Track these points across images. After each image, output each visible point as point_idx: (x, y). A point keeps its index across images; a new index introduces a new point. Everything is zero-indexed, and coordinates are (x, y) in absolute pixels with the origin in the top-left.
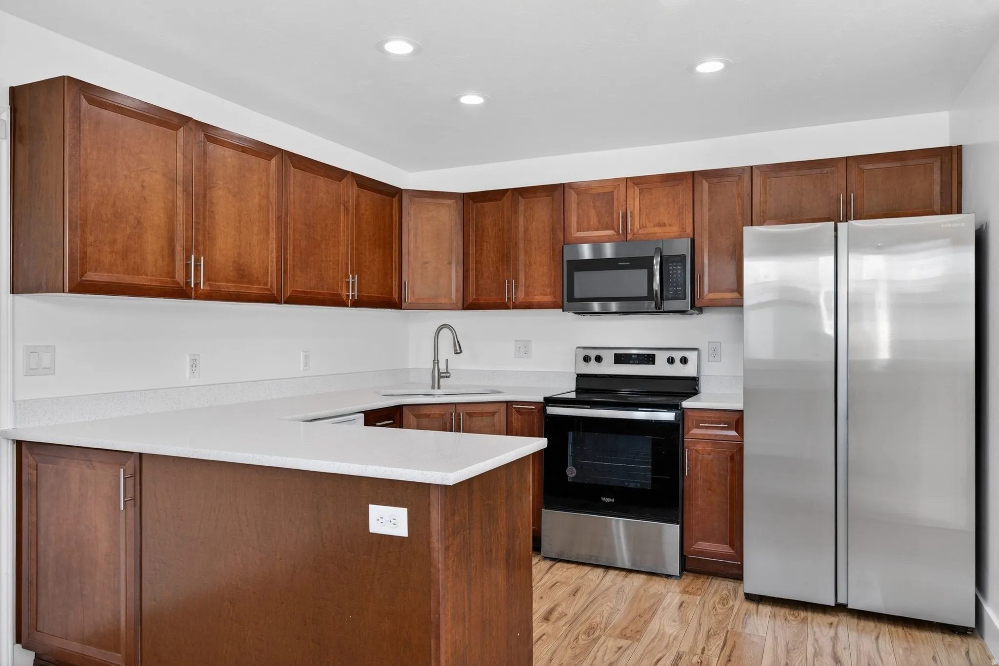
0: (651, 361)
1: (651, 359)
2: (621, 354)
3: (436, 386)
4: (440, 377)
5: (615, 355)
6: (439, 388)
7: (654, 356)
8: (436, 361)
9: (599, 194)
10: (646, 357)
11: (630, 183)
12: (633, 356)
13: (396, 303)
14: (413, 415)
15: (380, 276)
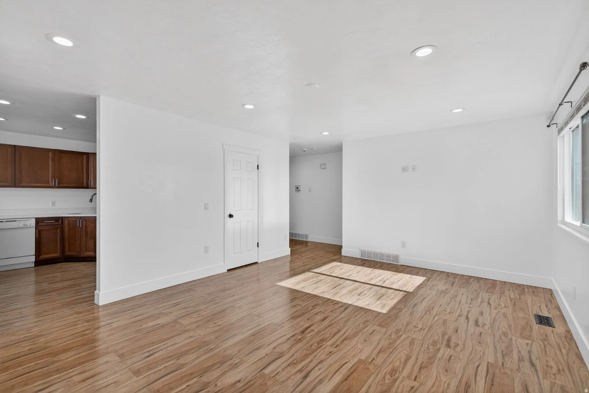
13: (85, 187)
14: (66, 220)
15: (75, 179)
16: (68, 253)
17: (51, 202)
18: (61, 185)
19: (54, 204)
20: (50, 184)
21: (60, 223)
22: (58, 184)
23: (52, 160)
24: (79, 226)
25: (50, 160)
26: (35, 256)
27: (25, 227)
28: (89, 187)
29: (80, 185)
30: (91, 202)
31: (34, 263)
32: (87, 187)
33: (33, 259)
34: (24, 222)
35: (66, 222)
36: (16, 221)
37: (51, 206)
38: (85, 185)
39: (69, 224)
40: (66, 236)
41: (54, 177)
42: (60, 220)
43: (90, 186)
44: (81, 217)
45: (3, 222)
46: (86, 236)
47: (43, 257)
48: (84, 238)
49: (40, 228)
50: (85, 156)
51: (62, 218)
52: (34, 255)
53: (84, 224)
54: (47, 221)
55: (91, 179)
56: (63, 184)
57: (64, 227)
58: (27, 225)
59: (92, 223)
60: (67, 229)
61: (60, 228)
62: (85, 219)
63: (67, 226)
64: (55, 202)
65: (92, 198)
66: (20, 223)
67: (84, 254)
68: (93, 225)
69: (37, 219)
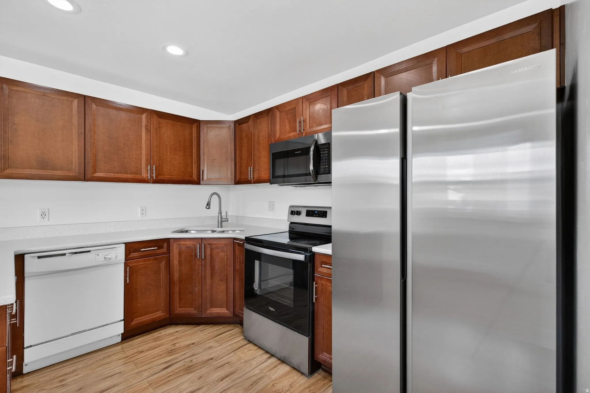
0: (324, 215)
1: (325, 214)
2: (309, 210)
3: (220, 226)
4: (222, 222)
5: (307, 210)
6: (221, 227)
7: (326, 212)
8: (220, 213)
9: (289, 110)
10: (322, 213)
11: (304, 99)
12: (316, 212)
13: (195, 182)
14: (176, 244)
15: (181, 167)
16: (179, 310)
17: (139, 208)
18: (161, 177)
19: (143, 211)
20: (143, 176)
21: (165, 250)
22: (156, 176)
23: (147, 129)
24: (200, 256)
25: (144, 129)
26: (123, 322)
27: (107, 264)
28: (200, 181)
29: (187, 178)
31: (120, 336)
32: (198, 182)
33: (120, 328)
34: (105, 252)
35: (175, 250)
36: (89, 251)
37: (139, 216)
38: (195, 177)
39: (180, 253)
40: (176, 276)
41: (149, 162)
42: (165, 245)
43: (202, 179)
44: (202, 239)
45: (64, 254)
46: (212, 276)
47: (136, 321)
48: (208, 281)
49: (133, 263)
50: (195, 127)
51: (167, 241)
52: (121, 321)
53: (208, 252)
54: (144, 249)
55: (204, 167)
56: (163, 175)
57: (171, 259)
58: (111, 258)
59: (222, 251)
60: (177, 263)
61: (165, 260)
62: (210, 243)
63: (178, 256)
64: (146, 207)
65: (209, 201)
66: (98, 255)
67: (207, 312)
68: (225, 255)
69: (127, 244)
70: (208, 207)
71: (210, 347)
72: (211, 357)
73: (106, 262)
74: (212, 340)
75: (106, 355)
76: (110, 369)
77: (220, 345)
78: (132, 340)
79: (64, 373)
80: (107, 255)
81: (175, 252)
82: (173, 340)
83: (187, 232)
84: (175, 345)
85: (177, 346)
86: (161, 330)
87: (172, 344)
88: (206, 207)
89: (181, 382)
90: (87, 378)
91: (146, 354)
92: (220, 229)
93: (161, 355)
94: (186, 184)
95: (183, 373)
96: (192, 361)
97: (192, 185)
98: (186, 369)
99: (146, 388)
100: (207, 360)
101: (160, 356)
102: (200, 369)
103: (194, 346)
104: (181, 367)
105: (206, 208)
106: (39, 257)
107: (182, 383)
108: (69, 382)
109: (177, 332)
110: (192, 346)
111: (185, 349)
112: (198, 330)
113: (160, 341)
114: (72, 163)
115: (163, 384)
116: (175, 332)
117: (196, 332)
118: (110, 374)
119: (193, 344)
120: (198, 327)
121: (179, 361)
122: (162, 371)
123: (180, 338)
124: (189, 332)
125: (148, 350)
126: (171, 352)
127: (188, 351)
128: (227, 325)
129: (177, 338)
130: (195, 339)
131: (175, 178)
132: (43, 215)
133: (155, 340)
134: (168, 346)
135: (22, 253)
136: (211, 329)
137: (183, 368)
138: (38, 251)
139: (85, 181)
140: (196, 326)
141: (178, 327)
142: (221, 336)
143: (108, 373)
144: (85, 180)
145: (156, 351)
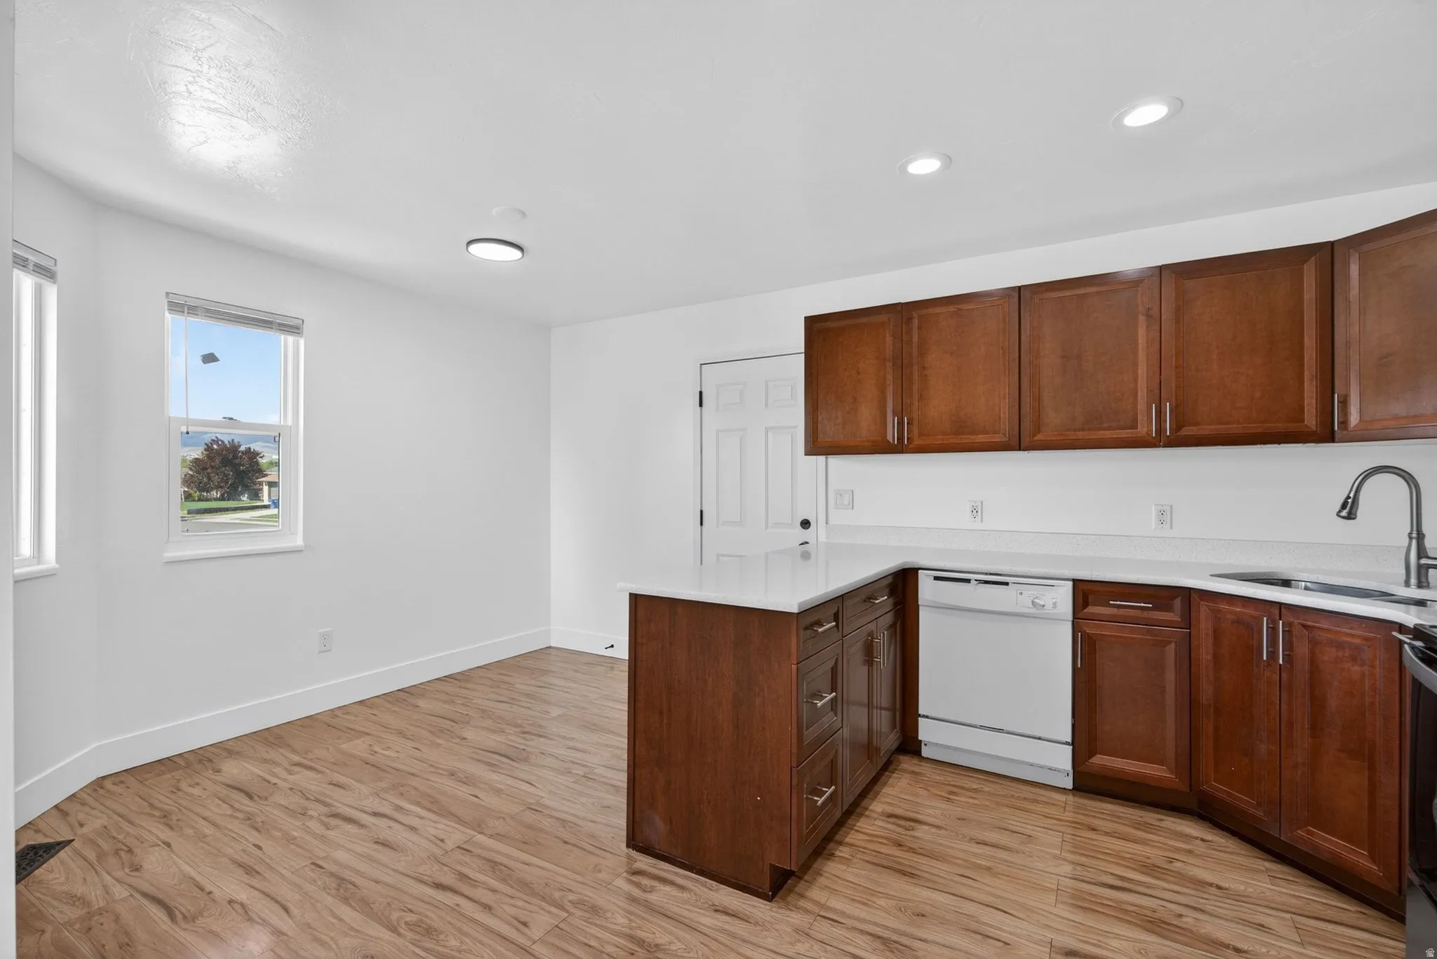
4: (1425, 567)
8: (1414, 536)
13: (1314, 433)
14: (1206, 605)
15: (1258, 394)
16: (1217, 787)
17: (1153, 507)
18: (1186, 431)
19: (1165, 515)
20: (1142, 430)
21: (1177, 616)
22: (1177, 427)
23: (1150, 316)
24: (1273, 655)
25: (1141, 320)
26: (1071, 748)
27: (1037, 615)
28: (1333, 432)
29: (1281, 427)
30: (1351, 516)
31: (1069, 776)
32: (1326, 435)
34: (1034, 591)
35: (1205, 620)
36: (1007, 584)
37: (1153, 527)
38: (1311, 420)
39: (1217, 634)
40: (1206, 690)
41: (1156, 396)
42: (1179, 603)
43: (1344, 423)
44: (1280, 605)
45: (968, 581)
46: (1315, 729)
48: (1302, 737)
49: (1090, 627)
51: (1188, 595)
53: (1302, 649)
54: (1120, 601)
55: (1348, 385)
56: (1197, 424)
57: (1194, 642)
58: (1044, 606)
59: (1354, 659)
60: (1209, 657)
61: (1176, 642)
62: (1309, 623)
63: (1211, 640)
64: (1171, 506)
65: (1352, 495)
66: (1021, 594)
67: (1299, 832)
68: (1363, 675)
69: (1077, 583)
70: (1344, 513)
71: (1263, 926)
72: (1239, 945)
73: (1033, 611)
74: (1288, 916)
75: (1031, 796)
76: (1018, 819)
77: (1299, 941)
78: (1095, 799)
79: (961, 785)
80: (1036, 598)
81: (1203, 625)
82: (1177, 850)
83: (1286, 583)
84: (1171, 862)
85: (1175, 867)
86: (1167, 815)
87: (1167, 854)
88: (1340, 511)
89: (1116, 931)
90: (981, 811)
91: (1094, 837)
92: (1414, 593)
93: (1124, 858)
94: (1279, 443)
95: (1138, 922)
96: (1180, 916)
97: (1301, 444)
98: (1151, 919)
99: (1046, 890)
100: (1225, 944)
101: (1119, 858)
102: (1182, 944)
103: (1218, 894)
104: (1145, 908)
105: (1338, 515)
106: (936, 578)
107: (1117, 936)
108: (958, 800)
109: (1203, 840)
110: (1213, 890)
111: (1189, 885)
112: (1267, 870)
113: (1147, 834)
114: (1000, 418)
115: (1081, 907)
116: (1197, 838)
117: (1258, 871)
118: (1014, 828)
119: (1219, 888)
120: (1275, 864)
121: (1153, 894)
122: (1099, 886)
123: (1198, 856)
124: (1241, 860)
125: (1107, 834)
126: (1149, 868)
127: (1192, 892)
128: (1385, 917)
129: (1190, 852)
130: (1234, 881)
131: (1235, 429)
132: (975, 511)
133: (1138, 826)
134: (1154, 855)
135: (916, 567)
136: (1316, 892)
137: (1148, 913)
138: (941, 568)
139: (1020, 450)
140: (1274, 859)
141: (1216, 831)
142: (1330, 927)
143: (1013, 825)
144: (1020, 448)
145: (1118, 845)
